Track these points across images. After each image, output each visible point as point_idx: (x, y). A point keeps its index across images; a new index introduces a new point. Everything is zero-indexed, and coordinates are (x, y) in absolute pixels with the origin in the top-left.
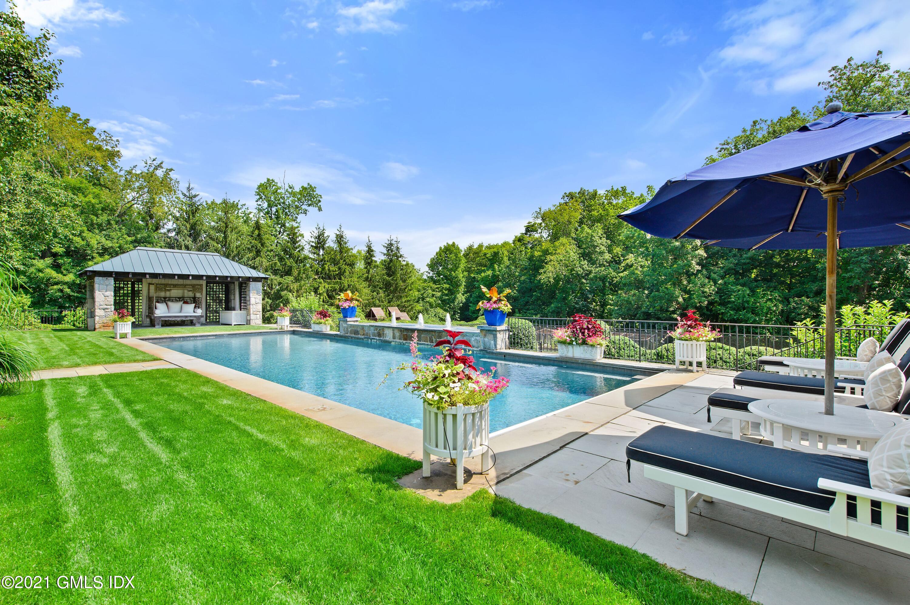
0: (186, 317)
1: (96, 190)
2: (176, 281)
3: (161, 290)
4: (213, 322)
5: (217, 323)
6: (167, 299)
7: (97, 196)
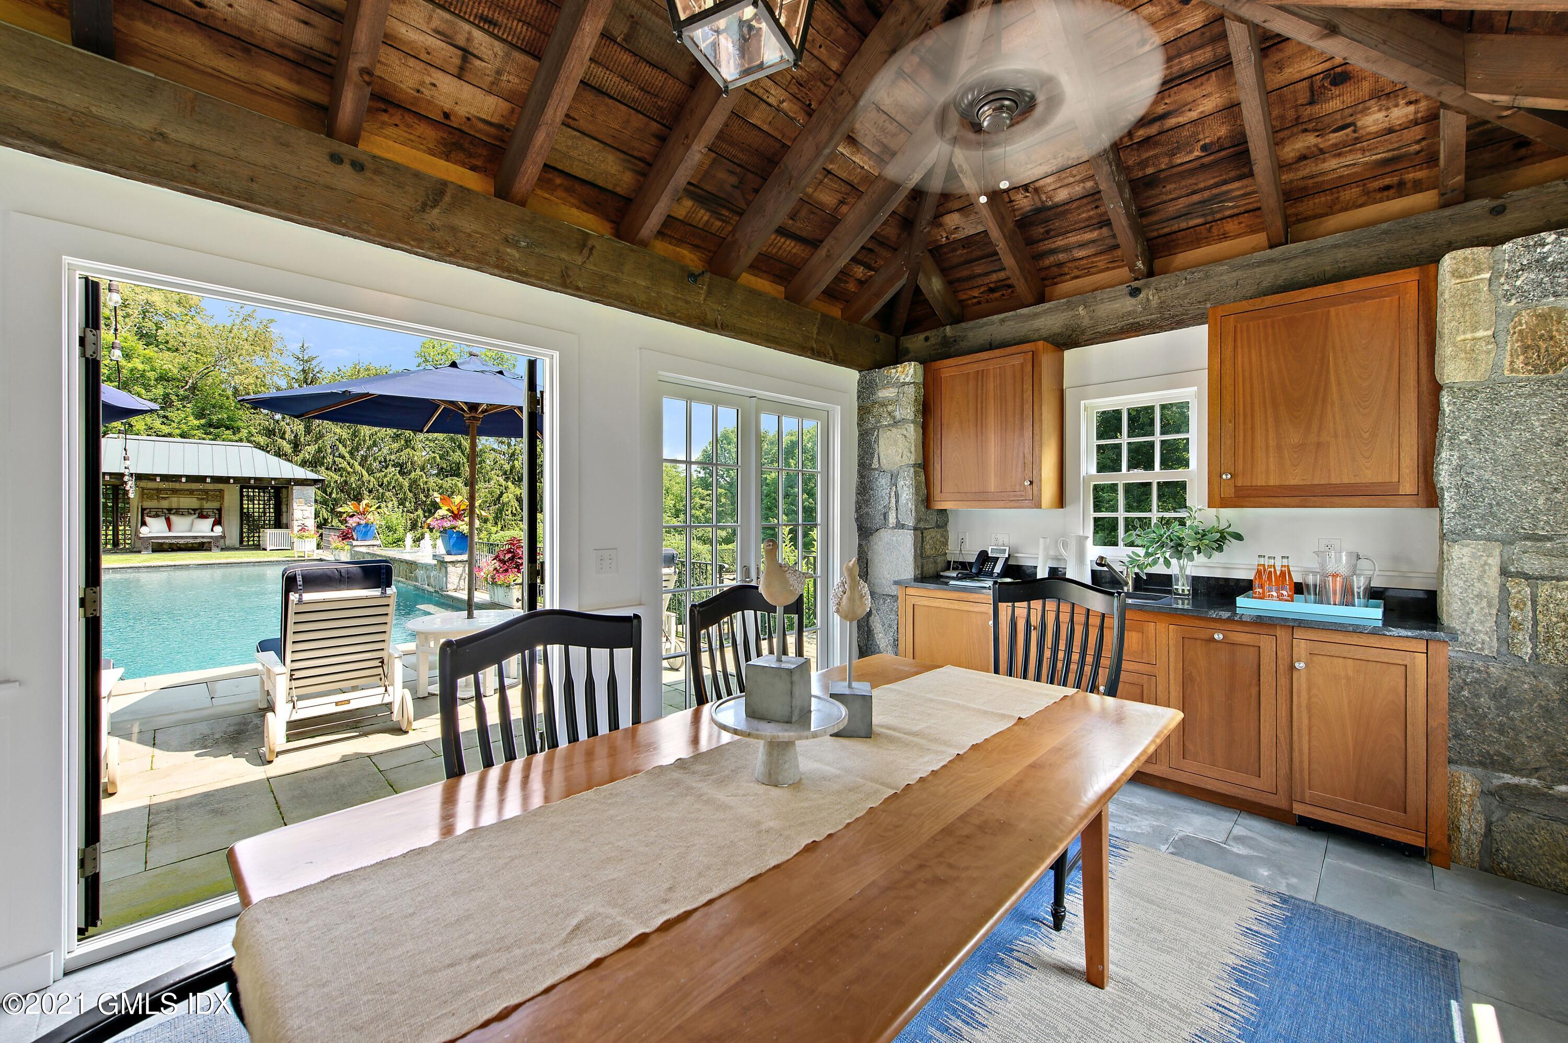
0: (196, 537)
1: (151, 352)
2: (184, 485)
3: (150, 498)
4: (248, 545)
5: (258, 547)
6: (174, 511)
7: (148, 360)
